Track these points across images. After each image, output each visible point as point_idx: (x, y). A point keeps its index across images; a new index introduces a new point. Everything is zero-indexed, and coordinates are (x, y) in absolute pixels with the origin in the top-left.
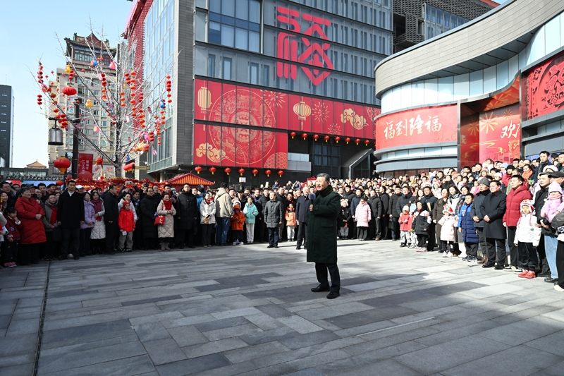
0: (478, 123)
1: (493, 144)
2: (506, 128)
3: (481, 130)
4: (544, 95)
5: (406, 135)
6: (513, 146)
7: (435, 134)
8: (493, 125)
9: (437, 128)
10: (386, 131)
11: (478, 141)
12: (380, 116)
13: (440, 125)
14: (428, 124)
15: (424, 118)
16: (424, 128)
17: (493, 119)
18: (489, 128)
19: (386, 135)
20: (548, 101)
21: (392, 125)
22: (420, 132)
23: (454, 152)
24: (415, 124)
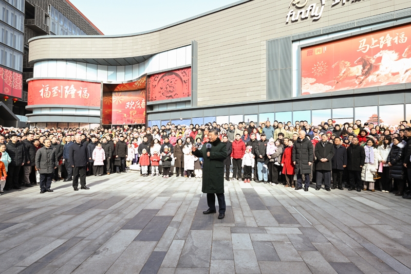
0: (112, 97)
1: (120, 111)
2: (129, 103)
3: (113, 102)
4: (160, 90)
5: (61, 97)
6: (132, 114)
7: (84, 101)
8: (121, 100)
9: (86, 97)
10: (42, 91)
11: (111, 108)
12: (32, 79)
13: (89, 95)
14: (80, 92)
15: (77, 88)
16: (76, 94)
17: (121, 97)
18: (118, 102)
19: (42, 95)
20: (163, 94)
21: (48, 88)
22: (73, 97)
23: (98, 113)
24: (69, 91)
